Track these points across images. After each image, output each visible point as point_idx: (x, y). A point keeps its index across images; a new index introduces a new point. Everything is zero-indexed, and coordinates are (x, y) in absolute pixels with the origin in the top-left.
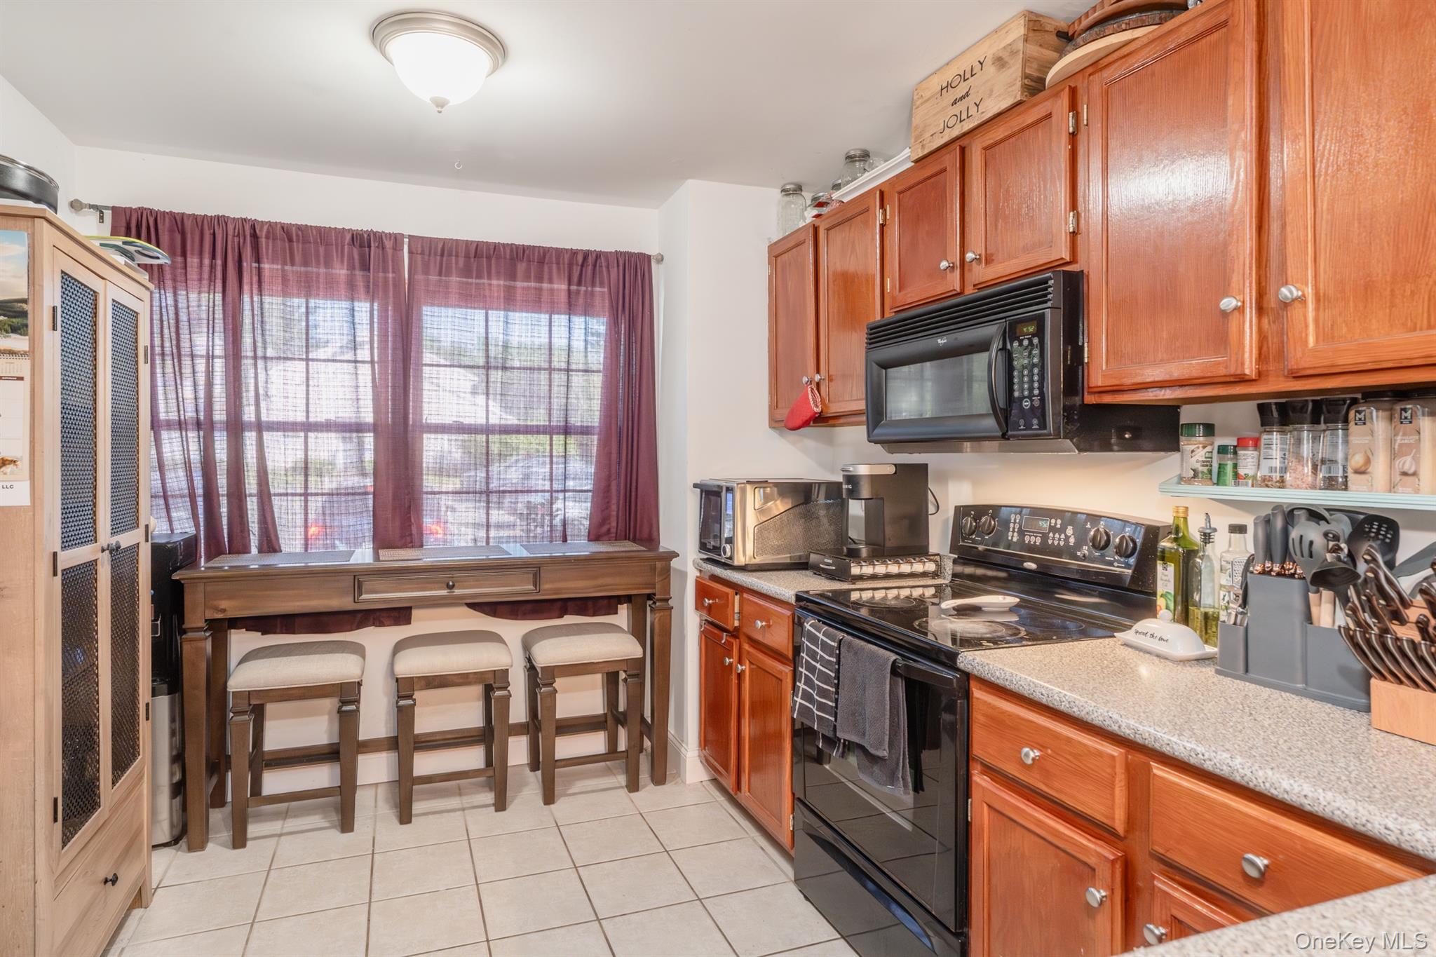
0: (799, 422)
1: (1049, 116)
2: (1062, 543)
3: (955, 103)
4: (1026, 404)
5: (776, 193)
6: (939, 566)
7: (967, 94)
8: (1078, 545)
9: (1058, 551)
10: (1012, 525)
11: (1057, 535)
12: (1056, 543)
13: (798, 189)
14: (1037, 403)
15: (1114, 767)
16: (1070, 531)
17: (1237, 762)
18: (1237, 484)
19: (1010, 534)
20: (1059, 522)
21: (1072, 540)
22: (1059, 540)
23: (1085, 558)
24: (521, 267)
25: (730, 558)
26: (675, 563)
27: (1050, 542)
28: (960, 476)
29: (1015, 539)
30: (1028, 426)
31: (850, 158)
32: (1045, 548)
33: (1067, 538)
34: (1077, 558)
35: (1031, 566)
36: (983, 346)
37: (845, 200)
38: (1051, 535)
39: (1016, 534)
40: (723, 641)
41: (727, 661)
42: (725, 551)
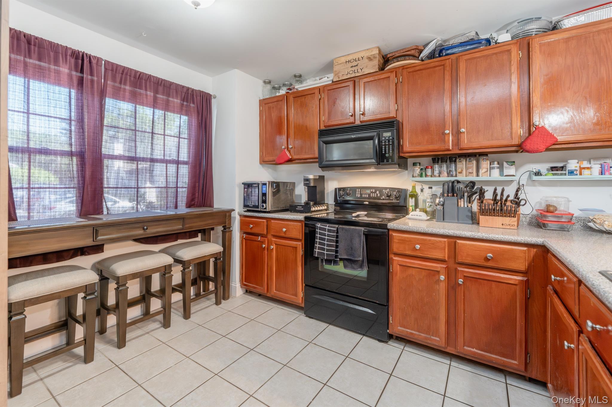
0: (282, 161)
1: (389, 77)
2: (375, 196)
3: (352, 67)
4: (387, 155)
5: (261, 82)
6: (328, 207)
7: (357, 65)
8: (381, 196)
9: (374, 198)
10: (357, 192)
11: (374, 194)
12: (373, 196)
13: (270, 82)
14: (391, 154)
15: (445, 244)
16: (378, 192)
18: (426, 177)
19: (357, 195)
20: (374, 190)
21: (379, 195)
22: (374, 195)
23: (383, 199)
24: (161, 89)
25: (265, 208)
26: (233, 213)
27: (371, 196)
28: (333, 179)
29: (359, 196)
30: (388, 161)
31: (295, 76)
32: (370, 197)
33: (377, 195)
34: (382, 200)
35: (367, 203)
36: (371, 138)
37: (300, 89)
38: (372, 194)
39: (359, 195)
40: (259, 239)
41: (264, 246)
42: (263, 206)
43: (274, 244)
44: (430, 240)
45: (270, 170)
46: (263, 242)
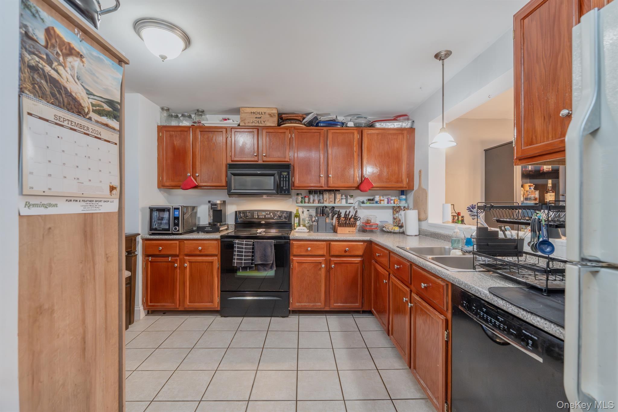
0: (188, 187)
2: (270, 217)
3: (256, 118)
4: (284, 188)
6: (228, 227)
7: (260, 118)
8: (274, 216)
9: (269, 219)
10: (255, 214)
11: (268, 215)
12: (268, 217)
13: (168, 110)
14: (287, 188)
15: (324, 245)
16: (271, 214)
17: (344, 237)
18: (305, 203)
19: (255, 216)
20: (268, 212)
21: (272, 216)
22: (269, 216)
23: (276, 219)
27: (267, 217)
28: (232, 204)
29: (256, 217)
30: (285, 192)
31: (198, 111)
32: (265, 218)
33: (271, 216)
34: (275, 219)
35: (264, 222)
36: (273, 175)
37: (206, 125)
38: (267, 215)
39: (256, 216)
40: (170, 260)
41: (176, 265)
42: (176, 229)
43: (188, 262)
44: (316, 244)
45: (165, 194)
46: (173, 262)
